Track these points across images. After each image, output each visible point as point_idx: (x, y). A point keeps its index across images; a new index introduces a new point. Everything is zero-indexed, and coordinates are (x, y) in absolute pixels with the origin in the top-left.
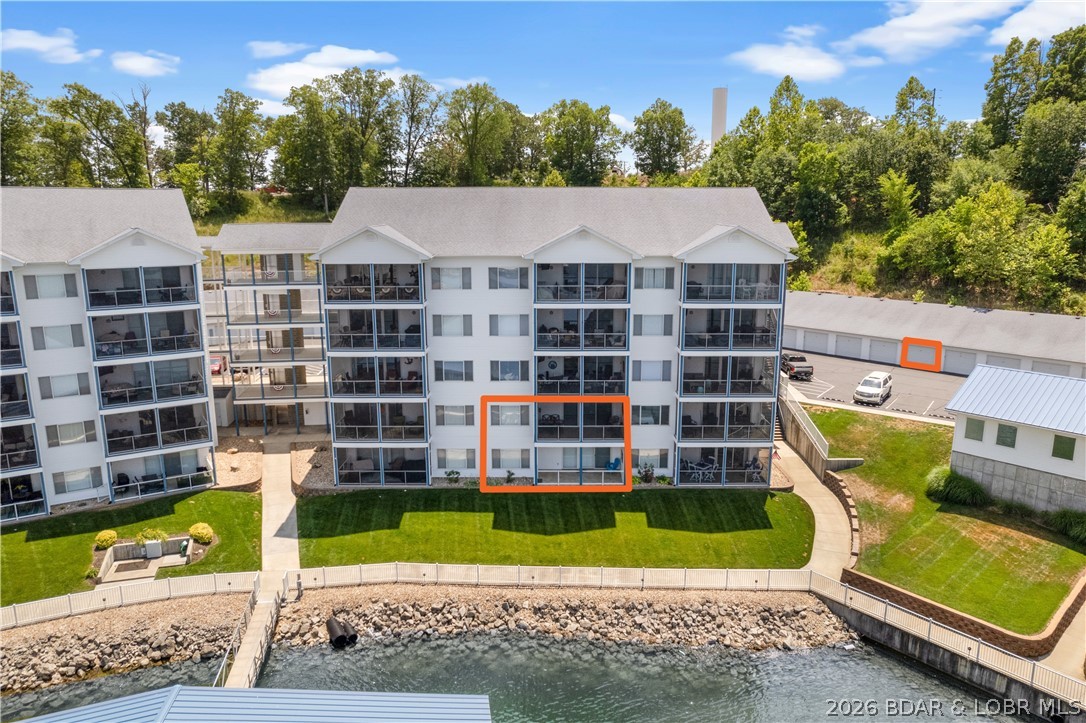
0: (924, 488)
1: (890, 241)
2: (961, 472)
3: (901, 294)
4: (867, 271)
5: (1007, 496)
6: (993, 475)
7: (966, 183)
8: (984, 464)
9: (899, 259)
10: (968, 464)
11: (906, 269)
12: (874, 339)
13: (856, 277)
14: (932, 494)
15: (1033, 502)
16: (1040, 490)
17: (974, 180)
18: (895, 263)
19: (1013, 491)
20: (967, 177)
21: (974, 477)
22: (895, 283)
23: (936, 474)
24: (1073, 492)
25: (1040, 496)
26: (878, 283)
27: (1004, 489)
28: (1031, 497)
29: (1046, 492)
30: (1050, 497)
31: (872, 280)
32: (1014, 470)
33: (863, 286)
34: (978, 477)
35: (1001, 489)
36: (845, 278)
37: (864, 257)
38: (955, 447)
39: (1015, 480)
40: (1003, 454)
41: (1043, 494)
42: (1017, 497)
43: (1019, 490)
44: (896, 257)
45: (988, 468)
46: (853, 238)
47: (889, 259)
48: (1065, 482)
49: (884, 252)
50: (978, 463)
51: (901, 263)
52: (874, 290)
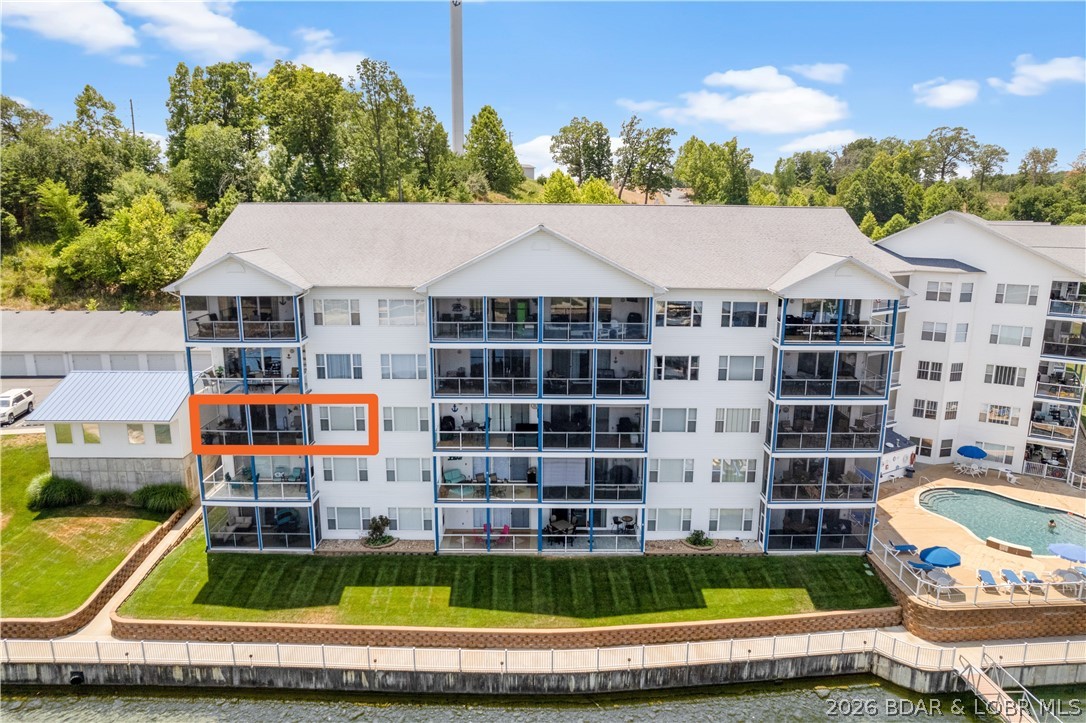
0: (26, 501)
1: (56, 253)
2: (62, 475)
3: (77, 304)
4: (42, 283)
5: (105, 486)
6: (90, 471)
7: (128, 195)
8: (80, 463)
9: (70, 270)
10: (66, 466)
11: (82, 279)
12: (37, 355)
13: (29, 290)
14: (32, 506)
15: (126, 485)
16: (129, 474)
17: (136, 192)
18: (67, 274)
19: (109, 481)
20: (130, 189)
21: (75, 477)
22: (71, 295)
23: (35, 485)
24: (151, 469)
25: (130, 480)
26: (54, 296)
27: (102, 481)
28: (123, 482)
29: (133, 474)
30: (137, 479)
31: (47, 292)
32: (104, 462)
33: (36, 300)
34: (78, 477)
35: (100, 482)
36: (18, 293)
37: (39, 269)
38: (51, 454)
39: (108, 471)
40: (92, 451)
41: (132, 477)
42: (113, 485)
43: (113, 478)
44: (66, 267)
45: (85, 467)
46: (28, 250)
47: (60, 269)
48: (144, 462)
49: (54, 262)
50: (75, 464)
51: (73, 274)
52: (50, 303)
